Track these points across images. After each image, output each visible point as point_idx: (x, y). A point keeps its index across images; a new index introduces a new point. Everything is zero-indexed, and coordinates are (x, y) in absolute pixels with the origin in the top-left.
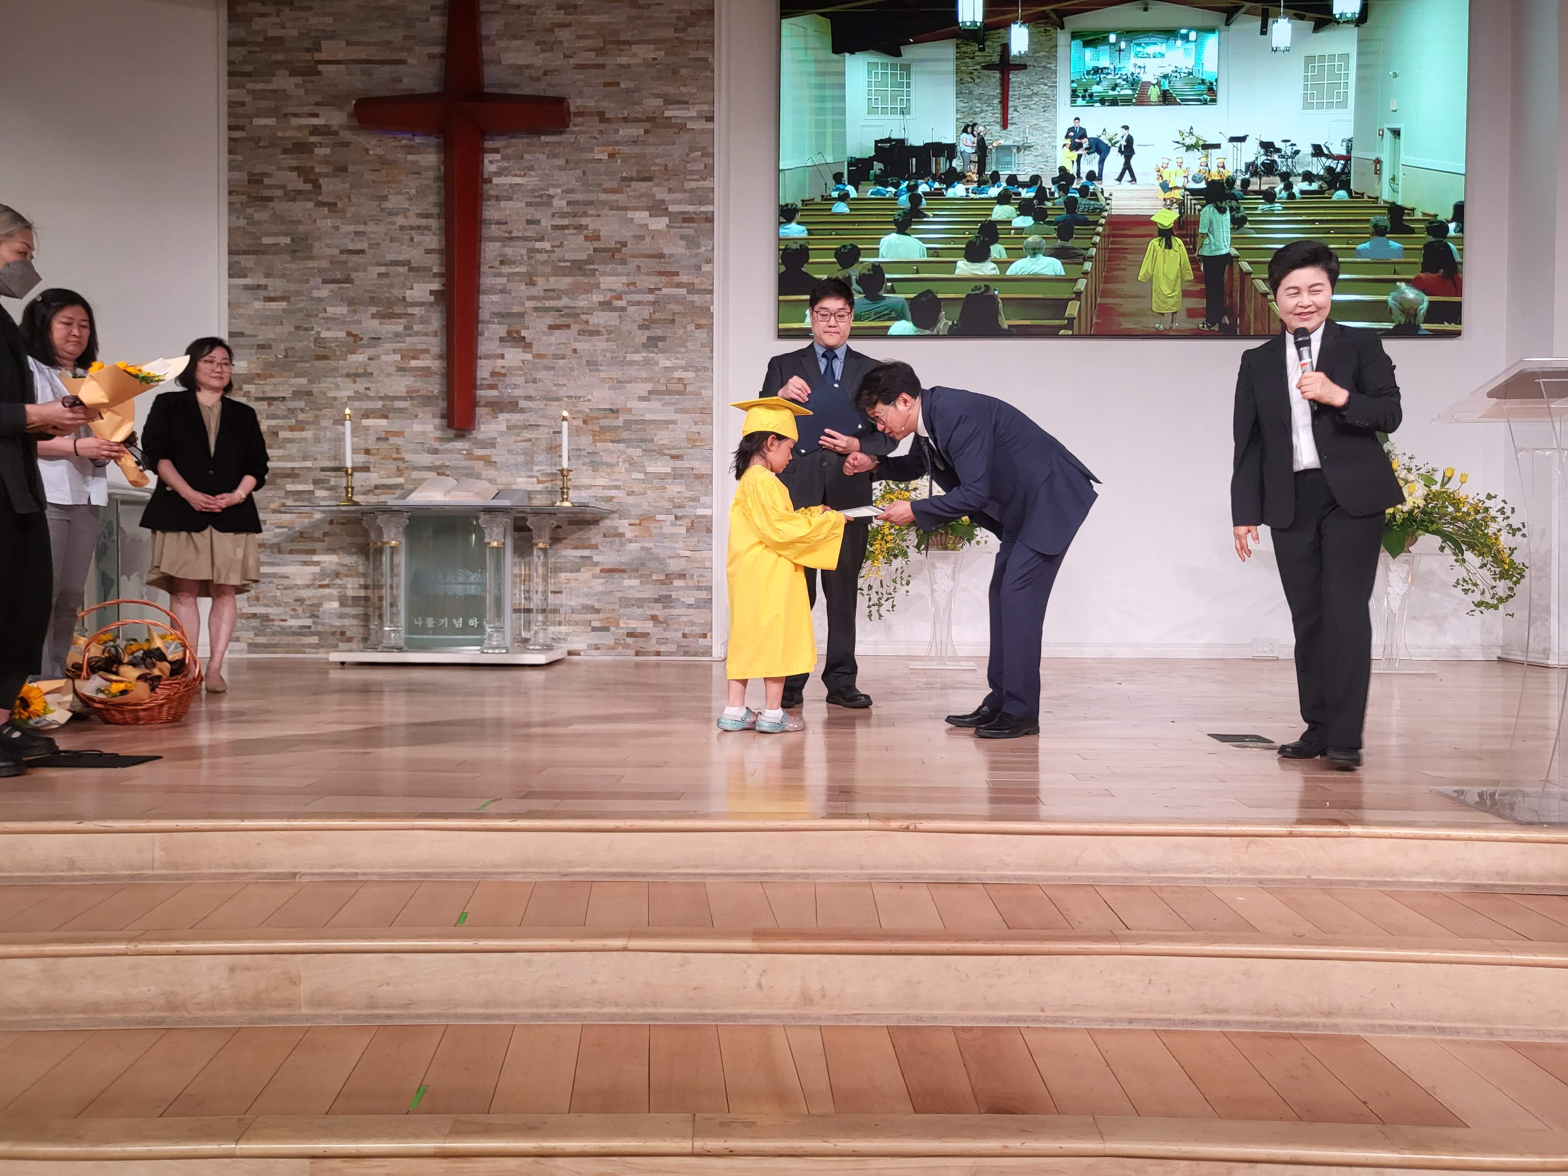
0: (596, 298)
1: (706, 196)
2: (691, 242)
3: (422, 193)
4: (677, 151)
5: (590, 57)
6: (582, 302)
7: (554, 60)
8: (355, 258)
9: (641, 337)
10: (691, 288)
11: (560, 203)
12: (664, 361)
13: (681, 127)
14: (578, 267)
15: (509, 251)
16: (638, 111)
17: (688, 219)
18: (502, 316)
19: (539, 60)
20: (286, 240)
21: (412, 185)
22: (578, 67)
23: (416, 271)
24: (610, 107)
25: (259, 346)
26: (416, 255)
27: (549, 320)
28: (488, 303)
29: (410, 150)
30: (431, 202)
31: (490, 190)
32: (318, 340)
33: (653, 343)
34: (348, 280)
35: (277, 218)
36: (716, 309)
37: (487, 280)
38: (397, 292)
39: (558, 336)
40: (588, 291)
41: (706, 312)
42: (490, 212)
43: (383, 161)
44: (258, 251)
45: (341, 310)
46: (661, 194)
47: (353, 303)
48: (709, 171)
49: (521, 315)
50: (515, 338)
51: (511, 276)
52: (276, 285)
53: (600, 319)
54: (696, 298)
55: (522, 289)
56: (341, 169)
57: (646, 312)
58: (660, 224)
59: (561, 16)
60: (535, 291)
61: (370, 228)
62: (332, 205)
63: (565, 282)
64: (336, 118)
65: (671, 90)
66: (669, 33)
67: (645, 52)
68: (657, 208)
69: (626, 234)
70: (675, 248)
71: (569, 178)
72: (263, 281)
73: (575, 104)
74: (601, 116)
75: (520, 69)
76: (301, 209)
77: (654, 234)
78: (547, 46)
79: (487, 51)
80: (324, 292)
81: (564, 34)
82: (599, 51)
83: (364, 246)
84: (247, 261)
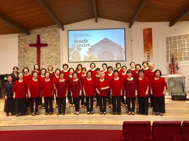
0: (51, 61)
1: (60, 52)
2: (59, 56)
3: (35, 52)
4: (57, 48)
5: (50, 40)
6: (49, 61)
7: (46, 40)
8: (29, 58)
9: (55, 64)
10: (59, 60)
11: (47, 53)
12: (57, 66)
13: (58, 46)
14: (49, 58)
15: (43, 57)
16: (54, 44)
17: (58, 54)
18: (42, 62)
19: (45, 40)
20: (23, 56)
21: (34, 51)
22: (49, 41)
23: (34, 59)
24: (51, 44)
25: (21, 66)
26: (35, 57)
27: (47, 63)
28: (41, 61)
29: (34, 48)
30: (36, 52)
31: (41, 51)
32: (26, 65)
33: (56, 64)
34: (29, 59)
35: (22, 54)
36: (61, 61)
37: (41, 59)
38: (33, 60)
39: (47, 64)
40: (50, 60)
41: (60, 62)
42: (41, 53)
43: (32, 49)
44: (21, 57)
45: (28, 62)
46: (56, 52)
47: (29, 61)
48: (60, 49)
49: (44, 62)
50: (43, 64)
51: (43, 59)
52: (22, 60)
53: (51, 62)
54: (59, 61)
55: (44, 60)
56: (28, 50)
57: (55, 62)
58: (56, 54)
59: (47, 37)
60: (45, 60)
61: (31, 55)
62: (27, 53)
63: (48, 59)
64: (28, 46)
65: (57, 43)
66: (56, 38)
67: (54, 39)
68: (56, 53)
69: (53, 55)
70: (57, 56)
71: (48, 50)
72: (21, 60)
73: (48, 44)
74: (51, 45)
75: (43, 41)
76: (24, 53)
77: (56, 55)
78: (46, 39)
79: (41, 40)
80: (27, 61)
81: (47, 38)
82: (50, 39)
83: (30, 56)
84: (20, 58)
